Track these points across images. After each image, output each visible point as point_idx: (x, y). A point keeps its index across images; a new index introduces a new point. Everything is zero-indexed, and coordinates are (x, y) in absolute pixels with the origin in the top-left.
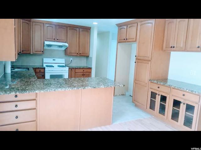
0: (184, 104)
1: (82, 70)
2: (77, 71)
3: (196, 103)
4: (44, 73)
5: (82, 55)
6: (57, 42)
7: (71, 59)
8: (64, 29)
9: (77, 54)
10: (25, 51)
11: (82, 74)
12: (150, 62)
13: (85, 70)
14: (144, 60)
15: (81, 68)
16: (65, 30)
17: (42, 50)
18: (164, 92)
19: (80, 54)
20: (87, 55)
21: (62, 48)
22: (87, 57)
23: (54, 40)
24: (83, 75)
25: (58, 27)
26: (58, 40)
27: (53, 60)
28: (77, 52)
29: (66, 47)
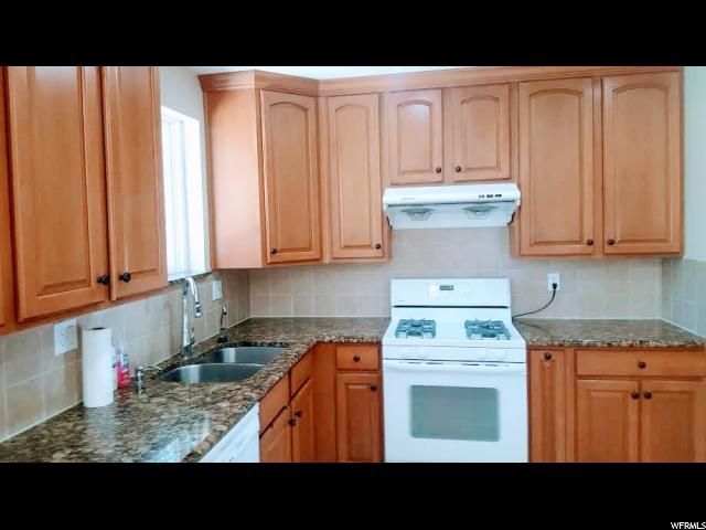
1: (626, 363)
2: (589, 363)
4: (378, 370)
5: (626, 247)
6: (457, 182)
7: (554, 277)
8: (497, 99)
9: (591, 243)
10: (282, 250)
11: (632, 386)
13: (655, 364)
15: (620, 349)
16: (503, 105)
17: (377, 240)
19: (611, 243)
20: (663, 247)
21: (493, 214)
22: (669, 258)
23: (438, 177)
24: (636, 396)
25: (456, 96)
26: (462, 174)
27: (443, 288)
28: (588, 236)
29: (513, 208)
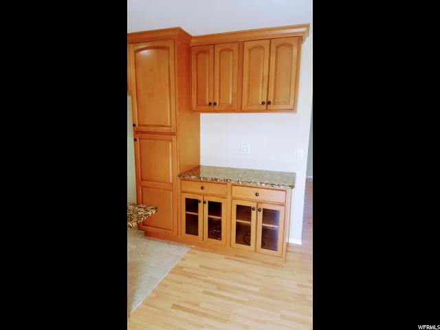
0: (259, 210)
3: (282, 205)
12: (174, 138)
14: (157, 133)
18: (213, 195)
